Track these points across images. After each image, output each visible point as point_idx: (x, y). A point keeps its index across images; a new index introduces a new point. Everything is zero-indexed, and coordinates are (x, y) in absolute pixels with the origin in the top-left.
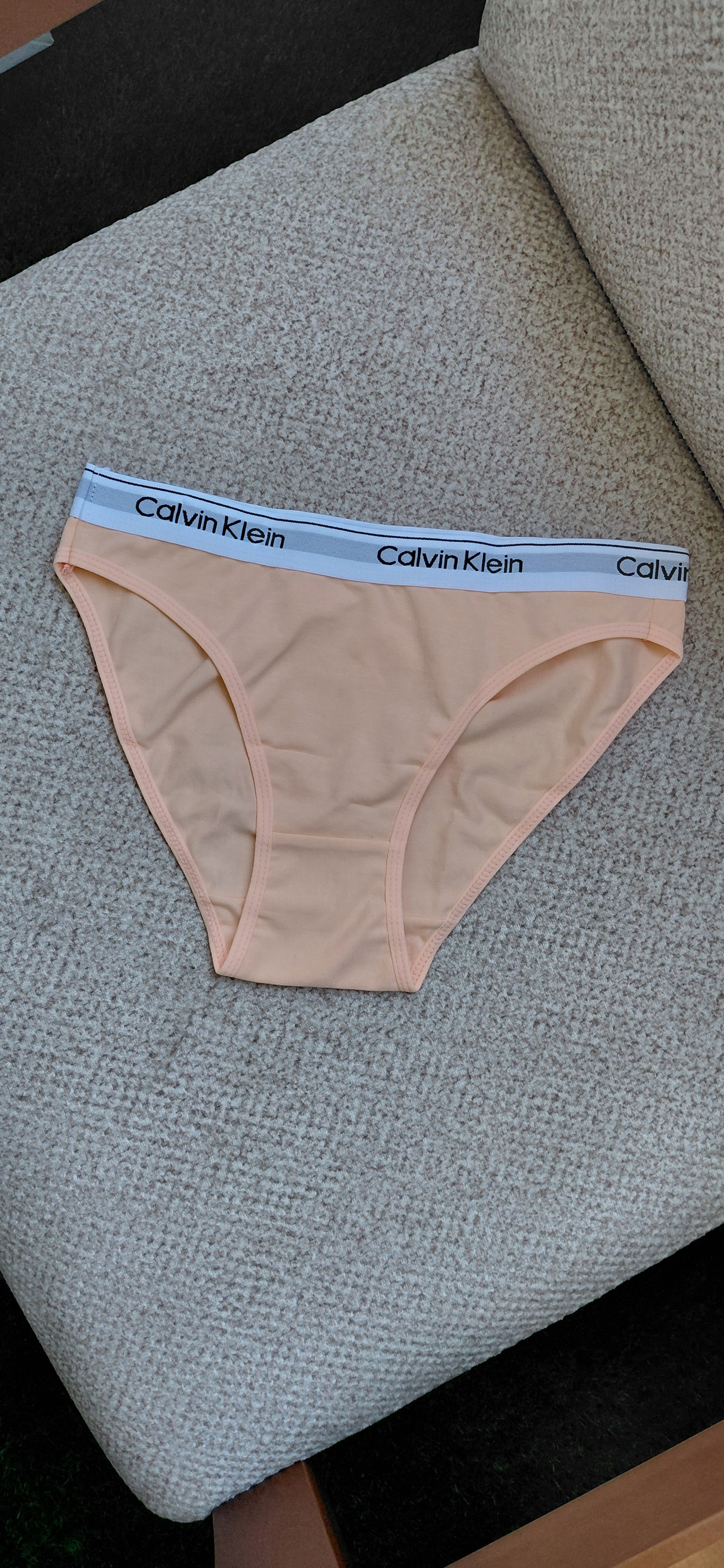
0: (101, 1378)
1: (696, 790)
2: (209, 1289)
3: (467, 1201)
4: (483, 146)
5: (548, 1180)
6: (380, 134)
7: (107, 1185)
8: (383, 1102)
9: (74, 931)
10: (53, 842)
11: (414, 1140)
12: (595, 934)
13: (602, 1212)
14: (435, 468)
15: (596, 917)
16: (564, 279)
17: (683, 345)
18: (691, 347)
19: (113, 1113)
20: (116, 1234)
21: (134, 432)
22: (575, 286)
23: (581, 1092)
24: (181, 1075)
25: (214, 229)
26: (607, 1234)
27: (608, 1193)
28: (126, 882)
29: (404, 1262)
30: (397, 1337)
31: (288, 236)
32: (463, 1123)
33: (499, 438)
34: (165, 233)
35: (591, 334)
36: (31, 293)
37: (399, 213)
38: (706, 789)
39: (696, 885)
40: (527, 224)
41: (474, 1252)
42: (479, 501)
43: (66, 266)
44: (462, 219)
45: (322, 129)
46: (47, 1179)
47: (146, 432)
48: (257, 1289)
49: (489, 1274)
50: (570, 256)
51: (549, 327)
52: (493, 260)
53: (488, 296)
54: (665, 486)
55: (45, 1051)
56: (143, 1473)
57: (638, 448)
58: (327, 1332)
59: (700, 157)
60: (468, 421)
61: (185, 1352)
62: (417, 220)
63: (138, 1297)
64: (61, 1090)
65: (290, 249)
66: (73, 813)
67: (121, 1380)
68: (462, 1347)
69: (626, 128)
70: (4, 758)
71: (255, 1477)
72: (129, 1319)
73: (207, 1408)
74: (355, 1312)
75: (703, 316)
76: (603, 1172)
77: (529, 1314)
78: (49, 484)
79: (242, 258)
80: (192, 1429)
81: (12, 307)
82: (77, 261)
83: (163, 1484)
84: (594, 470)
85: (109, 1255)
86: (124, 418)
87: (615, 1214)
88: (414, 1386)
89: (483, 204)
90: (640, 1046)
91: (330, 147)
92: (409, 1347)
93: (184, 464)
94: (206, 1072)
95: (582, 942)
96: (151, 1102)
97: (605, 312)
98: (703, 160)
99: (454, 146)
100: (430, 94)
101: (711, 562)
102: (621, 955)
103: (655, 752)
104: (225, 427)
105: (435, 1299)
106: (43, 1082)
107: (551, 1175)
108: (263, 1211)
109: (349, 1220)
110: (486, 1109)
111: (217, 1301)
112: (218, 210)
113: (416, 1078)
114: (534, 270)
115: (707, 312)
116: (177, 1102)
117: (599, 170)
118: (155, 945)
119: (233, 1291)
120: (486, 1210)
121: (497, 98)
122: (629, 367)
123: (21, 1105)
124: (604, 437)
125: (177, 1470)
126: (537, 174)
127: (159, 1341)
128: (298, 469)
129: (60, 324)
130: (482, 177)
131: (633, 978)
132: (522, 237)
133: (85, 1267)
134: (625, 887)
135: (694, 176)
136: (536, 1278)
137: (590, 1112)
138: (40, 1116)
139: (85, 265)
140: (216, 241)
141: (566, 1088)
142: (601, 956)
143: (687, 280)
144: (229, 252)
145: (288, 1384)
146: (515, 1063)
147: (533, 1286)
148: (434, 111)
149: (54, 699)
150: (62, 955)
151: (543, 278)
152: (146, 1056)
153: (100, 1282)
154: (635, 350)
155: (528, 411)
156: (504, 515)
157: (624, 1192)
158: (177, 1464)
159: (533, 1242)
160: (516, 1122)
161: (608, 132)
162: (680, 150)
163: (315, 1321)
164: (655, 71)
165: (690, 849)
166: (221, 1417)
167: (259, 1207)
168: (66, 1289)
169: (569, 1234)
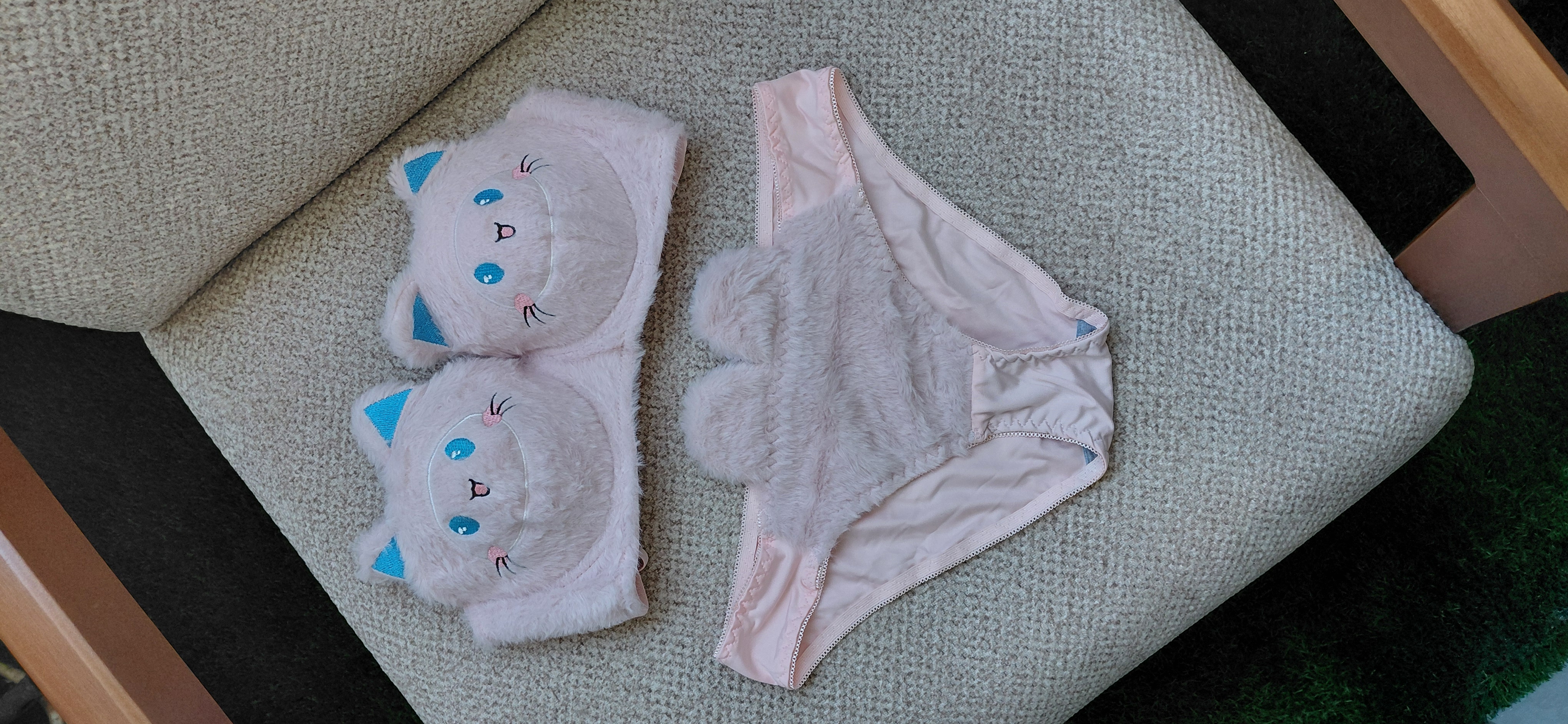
0: (1349, 454)
1: (734, 27)
2: (1246, 370)
3: (1128, 157)
4: (223, 312)
5: (1097, 90)
6: (229, 401)
7: (1169, 476)
8: (1053, 246)
11: (1082, 214)
12: (873, 91)
13: (1117, 37)
16: (320, 222)
17: (358, 110)
18: (358, 103)
20: (1211, 460)
22: (326, 212)
23: (1013, 75)
25: (333, 527)
26: (1136, 28)
27: (1100, 35)
29: (1192, 202)
30: (1261, 197)
31: (327, 463)
32: (1059, 174)
34: (343, 568)
35: (364, 191)
36: (412, 674)
37: (292, 373)
38: (732, 17)
39: (815, 11)
40: (281, 262)
41: (1173, 143)
43: (385, 648)
44: (287, 318)
45: (232, 451)
46: (1174, 530)
48: (1239, 327)
49: (1190, 125)
50: (302, 221)
51: (365, 228)
52: (317, 286)
53: (347, 284)
54: (480, 104)
55: (1059, 550)
56: (1431, 401)
58: (1267, 259)
59: (201, 124)
61: (1308, 381)
62: (295, 356)
63: (1266, 431)
64: (1091, 530)
65: (338, 459)
67: (1346, 435)
68: (1261, 137)
69: (187, 191)
71: (1414, 300)
72: (1288, 436)
73: (1357, 353)
74: (1245, 238)
75: (331, 97)
76: (1081, 42)
77: (1222, 84)
79: (352, 498)
80: (1379, 363)
81: (427, 687)
82: (379, 639)
83: (1437, 381)
85: (1233, 464)
87: (1117, 25)
88: (1306, 173)
89: (271, 302)
90: (965, 32)
91: (247, 441)
92: (1269, 184)
95: (881, 100)
97: (343, 183)
98: (203, 120)
99: (227, 336)
100: (188, 364)
101: (537, 52)
102: (888, 63)
103: (707, 69)
105: (1221, 169)
106: (1087, 548)
107: (1092, 87)
108: (1167, 335)
109: (1163, 258)
110: (1043, 156)
111: (1256, 362)
112: (316, 526)
113: (1027, 222)
114: (319, 249)
115: (326, 95)
117: (225, 208)
119: (1245, 349)
120: (1133, 139)
121: (181, 308)
122: (385, 153)
123: (1111, 564)
125: (1421, 371)
126: (238, 262)
127: (1303, 407)
129: (434, 644)
130: (249, 308)
131: (906, 50)
132: (293, 264)
133: (1249, 483)
135: (217, 126)
136: (1187, 83)
137: (1031, 65)
138: (1118, 546)
139: (381, 631)
140: (342, 523)
141: (1012, 90)
142: (891, 81)
143: (303, 117)
144: (349, 510)
145: (1321, 285)
146: (997, 139)
147: (1195, 84)
148: (202, 359)
151: (325, 241)
153: (1259, 468)
154: (371, 151)
158: (1415, 372)
159: (1154, 92)
160: (1050, 127)
161: (193, 205)
162: (198, 141)
163: (1259, 271)
164: (138, 174)
165: (786, 22)
166: (1362, 339)
167: (1164, 339)
168: (1272, 498)
169: (1142, 61)
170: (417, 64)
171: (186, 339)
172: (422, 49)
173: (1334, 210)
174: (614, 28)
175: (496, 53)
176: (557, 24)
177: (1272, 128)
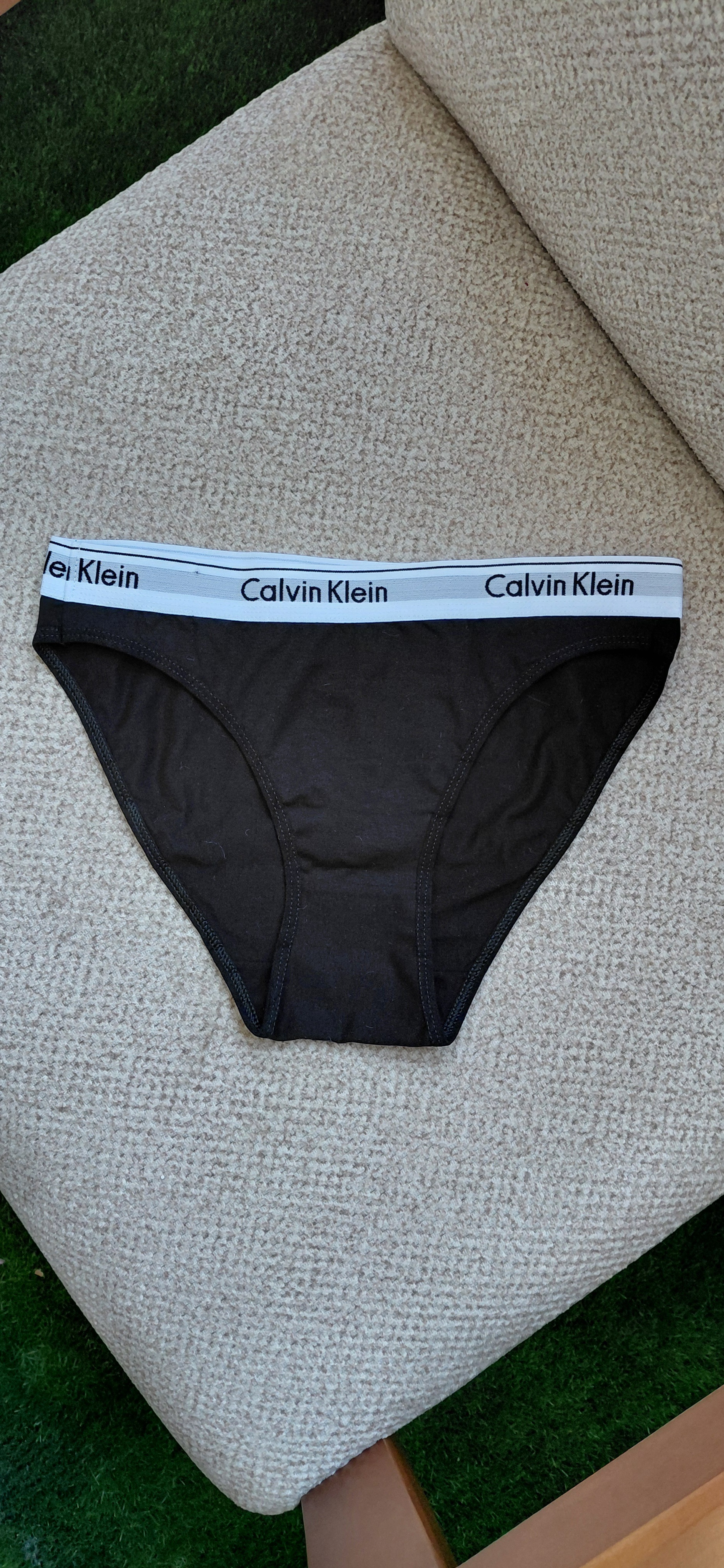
0: (175, 1379)
1: (693, 724)
2: (269, 1276)
3: (515, 1159)
4: (403, 115)
5: (593, 1129)
6: (299, 117)
7: (157, 1185)
9: (94, 938)
10: (62, 853)
11: (455, 1104)
12: (609, 878)
13: (651, 1154)
14: (393, 437)
15: (608, 862)
16: (499, 234)
17: (622, 282)
18: (630, 283)
19: (153, 1113)
20: (171, 1232)
21: (93, 440)
22: (510, 241)
23: (616, 1037)
24: (217, 1068)
25: (147, 231)
26: (660, 1175)
27: (654, 1135)
28: (138, 884)
29: (460, 1228)
30: (462, 1303)
31: (220, 228)
32: (501, 1082)
33: (453, 400)
34: (100, 242)
35: (532, 286)
37: (327, 192)
38: (703, 722)
39: (704, 818)
40: (456, 185)
41: (528, 1210)
42: (441, 465)
44: (390, 189)
45: (242, 120)
46: (97, 1187)
47: (104, 438)
48: (317, 1271)
49: (546, 1229)
50: (502, 212)
51: (489, 284)
52: (425, 226)
53: (425, 261)
54: (624, 427)
55: (79, 1060)
56: (228, 1469)
57: (593, 391)
58: (392, 1306)
59: (611, 91)
60: (421, 386)
61: (254, 1342)
62: (346, 196)
63: (201, 1293)
64: (100, 1097)
65: (224, 240)
66: (78, 822)
67: (194, 1378)
68: (529, 1306)
69: (536, 74)
70: (4, 776)
71: (338, 1460)
72: (194, 1317)
73: (282, 1396)
74: (417, 1283)
75: (637, 250)
76: (647, 1114)
77: (592, 1266)
78: (15, 502)
79: (178, 256)
80: (270, 1419)
82: (17, 280)
83: (249, 1477)
84: (552, 419)
85: (166, 1255)
86: (81, 428)
87: (664, 1155)
88: (486, 1351)
89: (409, 172)
90: (669, 985)
91: (251, 136)
92: (475, 1312)
93: (145, 464)
94: (240, 1062)
95: (597, 888)
96: (190, 1097)
97: (544, 262)
98: (615, 94)
99: (373, 119)
100: (344, 72)
101: (680, 496)
102: (639, 896)
104: (182, 423)
105: (495, 1261)
106: (81, 1091)
107: (596, 1123)
108: (313, 1192)
109: (400, 1192)
110: (523, 1065)
111: (278, 1287)
112: (149, 213)
114: (468, 229)
115: (640, 245)
116: (216, 1094)
117: (517, 120)
118: (175, 943)
119: (293, 1276)
120: (535, 1165)
121: (410, 67)
122: (575, 313)
123: (62, 1116)
124: (558, 385)
125: (260, 1462)
126: (459, 135)
127: (226, 1335)
128: (258, 456)
130: (405, 145)
131: (653, 917)
132: (452, 199)
133: (145, 1270)
134: (635, 828)
135: (608, 111)
136: (594, 1229)
137: (626, 1056)
138: (82, 1125)
139: (25, 284)
140: (150, 242)
141: (599, 1035)
142: (619, 900)
143: (616, 217)
144: (165, 252)
145: (359, 1363)
146: (545, 1016)
147: (592, 1237)
148: (349, 88)
149: (46, 713)
150: (84, 963)
151: (478, 237)
152: (180, 1052)
153: (162, 1283)
154: (578, 296)
155: (479, 370)
156: (468, 475)
157: (670, 1132)
158: (260, 1456)
159: (586, 1192)
160: (554, 1074)
161: (520, 81)
162: (591, 87)
163: (379, 1296)
164: (555, 12)
165: (694, 783)
166: (297, 1404)
167: (310, 1189)
168: (129, 1294)
169: (621, 1181)
170: (672, 355)
171: (374, 71)
172: (688, 361)
173: (443, 1379)
174: (701, 587)
175: (682, 448)
176: (710, 520)
177: (539, 1316)
